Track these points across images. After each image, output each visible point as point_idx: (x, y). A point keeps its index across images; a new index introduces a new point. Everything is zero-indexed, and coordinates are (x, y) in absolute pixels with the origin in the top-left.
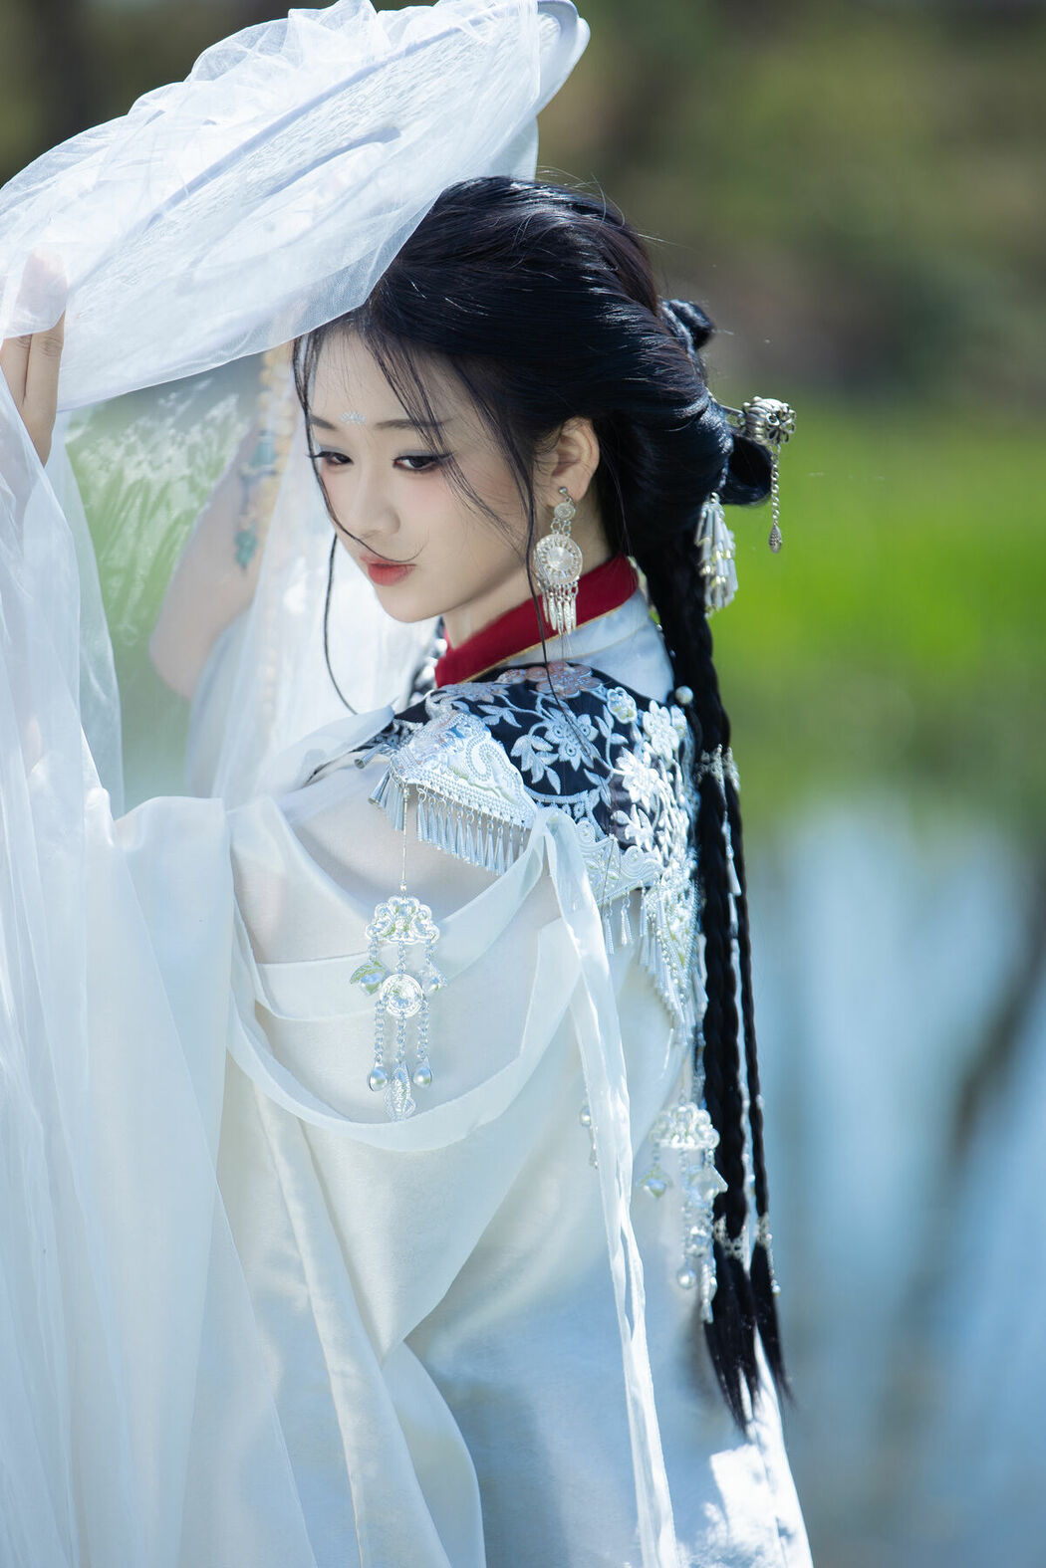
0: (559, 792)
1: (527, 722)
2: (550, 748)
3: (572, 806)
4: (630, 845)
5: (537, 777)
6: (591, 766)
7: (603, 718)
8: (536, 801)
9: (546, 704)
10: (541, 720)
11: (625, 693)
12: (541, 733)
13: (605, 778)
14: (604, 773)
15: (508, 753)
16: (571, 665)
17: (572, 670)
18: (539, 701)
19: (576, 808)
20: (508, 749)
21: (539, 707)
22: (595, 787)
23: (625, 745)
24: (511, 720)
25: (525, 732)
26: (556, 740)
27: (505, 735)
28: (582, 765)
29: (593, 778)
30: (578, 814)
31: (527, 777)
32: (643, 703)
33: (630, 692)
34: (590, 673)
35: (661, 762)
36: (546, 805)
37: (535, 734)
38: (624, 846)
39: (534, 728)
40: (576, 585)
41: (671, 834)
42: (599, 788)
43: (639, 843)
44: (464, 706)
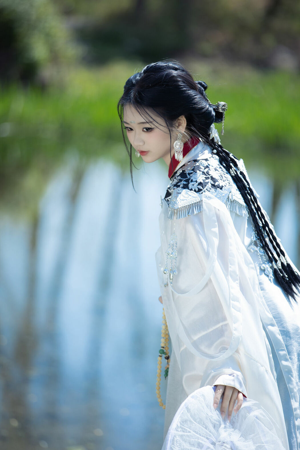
0: (202, 189)
1: (188, 181)
2: (196, 182)
3: (207, 189)
4: (222, 188)
5: (197, 190)
6: (205, 179)
7: (201, 168)
8: (200, 194)
9: (189, 174)
10: (190, 179)
11: (202, 160)
12: (192, 181)
13: (209, 179)
14: (208, 178)
15: (189, 190)
16: (189, 162)
17: (190, 163)
18: (187, 175)
19: (208, 189)
20: (188, 188)
21: (188, 176)
22: (208, 182)
23: (208, 170)
24: (185, 183)
25: (189, 183)
26: (195, 180)
27: (186, 187)
28: (203, 180)
29: (207, 181)
30: (209, 190)
31: (195, 191)
32: (206, 160)
33: (203, 160)
34: (193, 162)
35: (217, 168)
36: (202, 193)
37: (191, 182)
38: (221, 189)
39: (190, 181)
40: (182, 151)
41: (227, 180)
42: (209, 182)
43: (224, 186)
44: (175, 187)
